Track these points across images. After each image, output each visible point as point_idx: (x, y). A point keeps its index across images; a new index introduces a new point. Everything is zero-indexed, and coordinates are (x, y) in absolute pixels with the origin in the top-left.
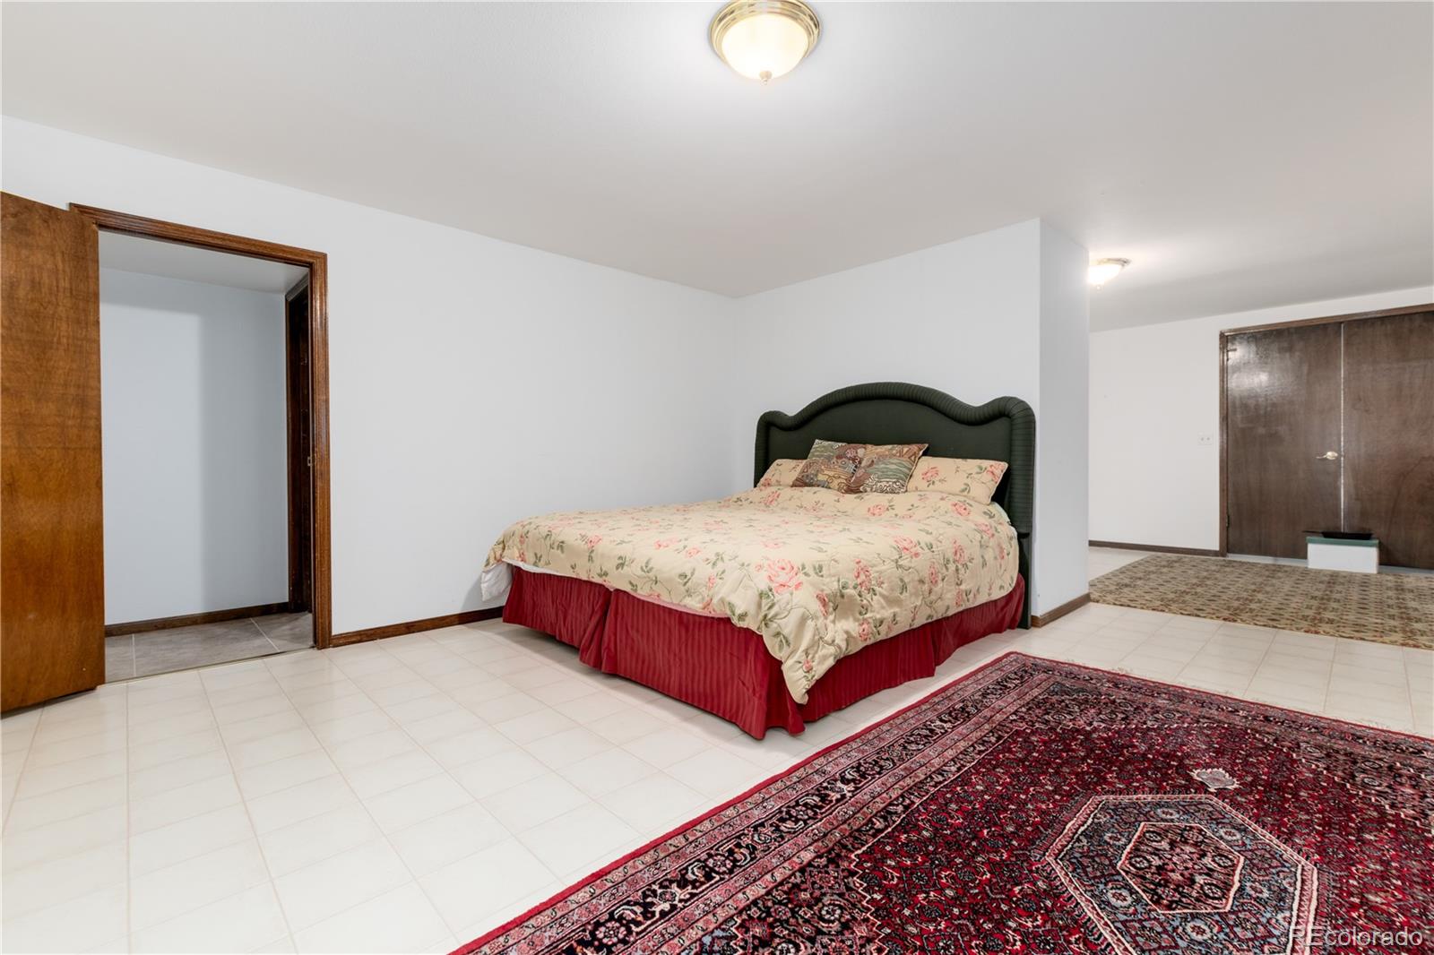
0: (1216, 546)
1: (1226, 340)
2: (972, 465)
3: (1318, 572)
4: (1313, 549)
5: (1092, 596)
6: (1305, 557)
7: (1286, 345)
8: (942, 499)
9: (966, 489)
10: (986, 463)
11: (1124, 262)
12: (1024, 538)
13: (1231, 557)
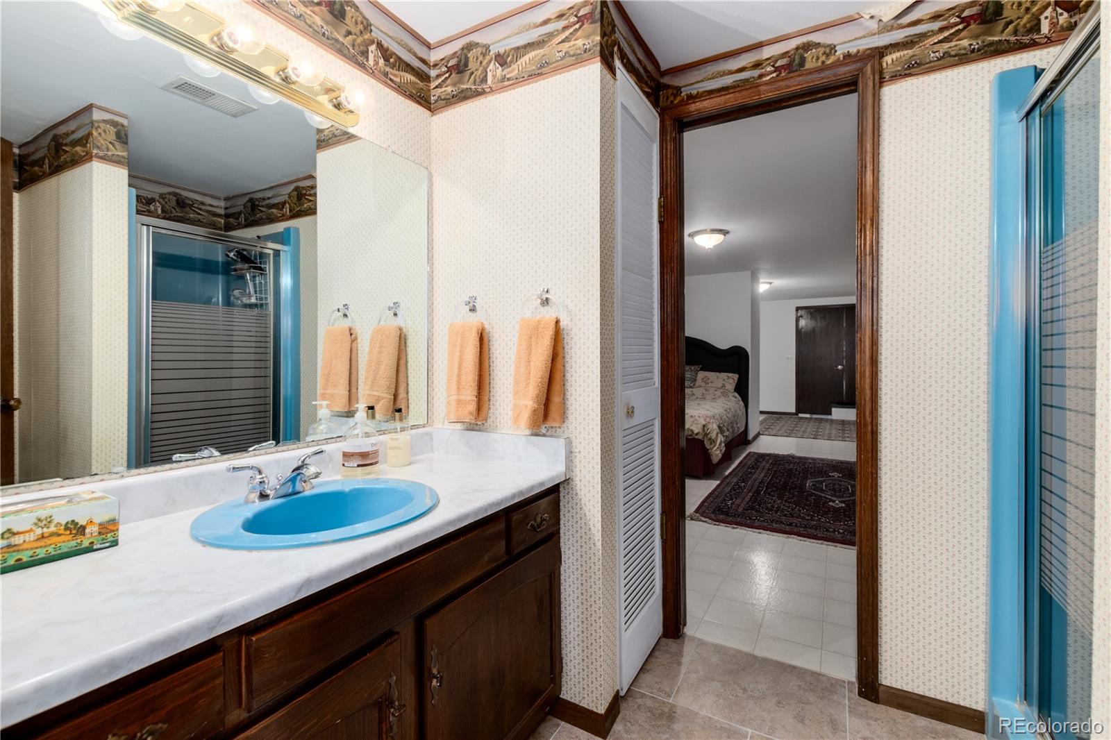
0: (794, 411)
1: (798, 309)
2: (724, 375)
3: (837, 420)
4: (834, 410)
5: (761, 433)
6: (830, 414)
7: (822, 316)
8: (716, 390)
9: (724, 386)
10: (730, 375)
11: (771, 283)
12: (746, 406)
13: (800, 415)
